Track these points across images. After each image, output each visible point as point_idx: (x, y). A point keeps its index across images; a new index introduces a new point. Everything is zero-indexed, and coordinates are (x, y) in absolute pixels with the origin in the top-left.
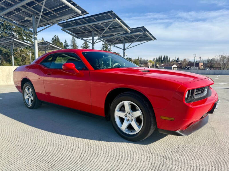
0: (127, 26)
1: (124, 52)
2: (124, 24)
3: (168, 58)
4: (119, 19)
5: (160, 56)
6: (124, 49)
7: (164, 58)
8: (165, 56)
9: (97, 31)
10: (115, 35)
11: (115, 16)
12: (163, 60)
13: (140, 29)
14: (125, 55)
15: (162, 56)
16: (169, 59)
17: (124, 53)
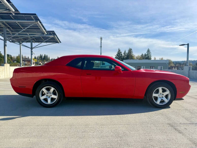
0: (45, 29)
1: (32, 50)
2: (43, 27)
3: (47, 57)
4: (40, 22)
5: (41, 54)
6: (32, 48)
7: (45, 56)
8: (45, 55)
9: (9, 28)
10: (29, 35)
11: (37, 19)
12: (44, 59)
13: (50, 33)
14: (33, 53)
15: (42, 55)
16: (49, 57)
17: (32, 52)
